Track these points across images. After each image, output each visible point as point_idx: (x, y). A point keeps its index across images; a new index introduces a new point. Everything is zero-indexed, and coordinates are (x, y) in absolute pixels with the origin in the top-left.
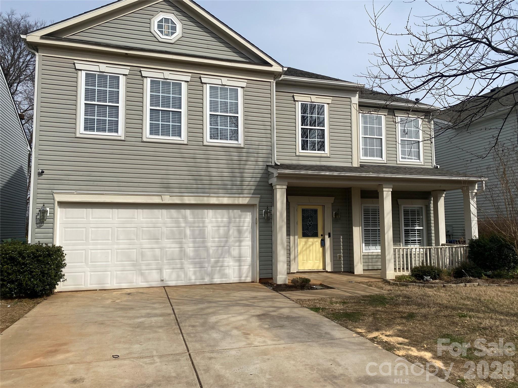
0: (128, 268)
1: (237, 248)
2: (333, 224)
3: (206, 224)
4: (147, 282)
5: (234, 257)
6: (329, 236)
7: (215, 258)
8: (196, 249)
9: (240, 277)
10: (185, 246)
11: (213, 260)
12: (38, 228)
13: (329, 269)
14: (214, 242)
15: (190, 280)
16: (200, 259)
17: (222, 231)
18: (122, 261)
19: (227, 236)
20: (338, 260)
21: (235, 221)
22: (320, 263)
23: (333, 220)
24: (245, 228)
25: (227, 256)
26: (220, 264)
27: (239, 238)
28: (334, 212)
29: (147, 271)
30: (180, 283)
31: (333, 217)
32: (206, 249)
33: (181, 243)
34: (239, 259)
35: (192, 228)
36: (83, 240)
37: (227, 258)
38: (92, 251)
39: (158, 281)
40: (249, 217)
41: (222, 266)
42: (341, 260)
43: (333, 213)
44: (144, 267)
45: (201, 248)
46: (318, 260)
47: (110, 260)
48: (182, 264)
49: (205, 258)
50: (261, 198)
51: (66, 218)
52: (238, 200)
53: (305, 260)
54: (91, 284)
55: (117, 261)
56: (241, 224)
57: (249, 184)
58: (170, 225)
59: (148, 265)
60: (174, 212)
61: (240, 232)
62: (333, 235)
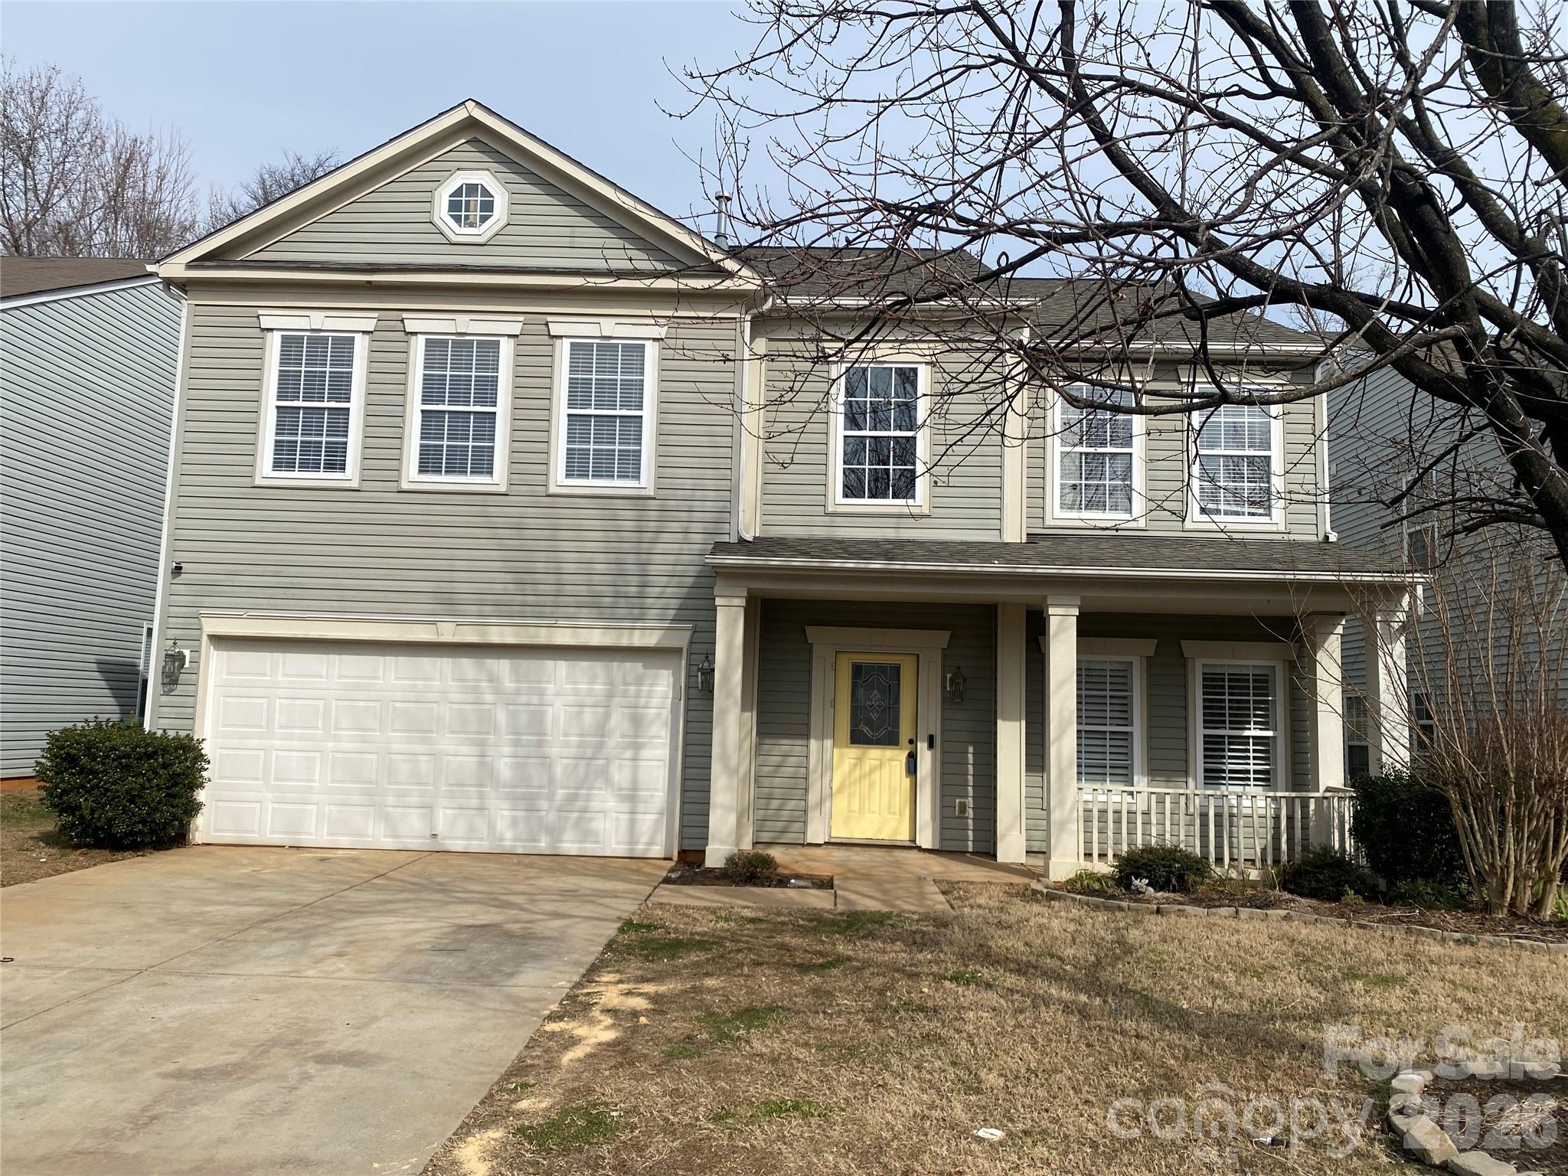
0: (355, 799)
1: (628, 763)
2: (943, 709)
3: (549, 698)
4: (396, 836)
5: (621, 789)
6: (931, 746)
7: (568, 788)
8: (521, 760)
9: (632, 841)
10: (491, 751)
11: (561, 793)
12: (166, 694)
13: (925, 840)
14: (567, 744)
15: (501, 840)
16: (528, 787)
17: (589, 717)
18: (342, 782)
19: (602, 730)
20: (957, 818)
21: (626, 691)
22: (900, 822)
23: (944, 699)
24: (652, 711)
25: (598, 783)
26: (579, 804)
27: (636, 736)
28: (949, 676)
29: (399, 810)
30: (475, 846)
31: (944, 688)
32: (546, 764)
33: (482, 744)
34: (632, 796)
35: (511, 707)
36: (261, 726)
37: (600, 789)
38: (280, 753)
39: (424, 838)
40: (665, 683)
41: (584, 810)
42: (967, 818)
43: (944, 678)
44: (391, 800)
45: (532, 760)
46: (894, 813)
47: (317, 777)
48: (482, 796)
49: (541, 787)
50: (695, 631)
51: (229, 674)
52: (631, 636)
53: (854, 811)
54: (272, 832)
55: (333, 781)
56: (642, 701)
57: (662, 593)
58: (455, 697)
59: (400, 794)
60: (467, 665)
61: (637, 722)
62: (943, 741)
